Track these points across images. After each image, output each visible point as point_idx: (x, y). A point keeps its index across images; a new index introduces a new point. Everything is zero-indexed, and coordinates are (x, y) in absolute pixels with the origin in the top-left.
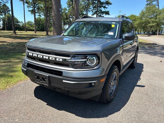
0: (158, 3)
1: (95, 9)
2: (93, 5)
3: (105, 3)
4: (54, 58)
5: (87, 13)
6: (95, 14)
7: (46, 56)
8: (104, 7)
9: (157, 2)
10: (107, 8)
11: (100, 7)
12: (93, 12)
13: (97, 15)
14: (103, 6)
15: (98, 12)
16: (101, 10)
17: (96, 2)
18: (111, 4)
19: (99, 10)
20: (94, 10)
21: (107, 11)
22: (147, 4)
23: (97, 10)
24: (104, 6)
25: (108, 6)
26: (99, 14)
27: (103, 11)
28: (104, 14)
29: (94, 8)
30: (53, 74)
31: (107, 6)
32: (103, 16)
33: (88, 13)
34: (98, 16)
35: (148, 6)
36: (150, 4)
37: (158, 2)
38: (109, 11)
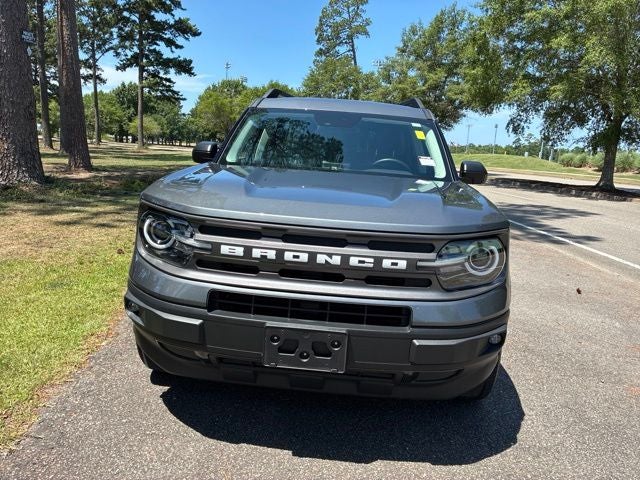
0: (353, 50)
1: (127, 43)
2: (120, 29)
3: (170, 27)
4: (372, 260)
5: (93, 56)
6: (130, 65)
7: (330, 255)
8: (170, 43)
9: (350, 48)
10: (181, 47)
11: (154, 39)
12: (118, 54)
13: (142, 70)
14: (162, 39)
15: (144, 61)
16: (159, 54)
17: (133, 18)
18: (196, 34)
19: (149, 50)
20: (126, 48)
21: (182, 59)
22: (320, 53)
23: (141, 50)
24: (167, 37)
25: (187, 39)
26: (151, 68)
27: (165, 57)
28: (172, 71)
29: (123, 38)
30: (358, 321)
31: (180, 40)
32: (168, 76)
33: (97, 57)
34: (145, 74)
35: (324, 58)
36: (328, 50)
37: (353, 46)
38: (191, 62)
